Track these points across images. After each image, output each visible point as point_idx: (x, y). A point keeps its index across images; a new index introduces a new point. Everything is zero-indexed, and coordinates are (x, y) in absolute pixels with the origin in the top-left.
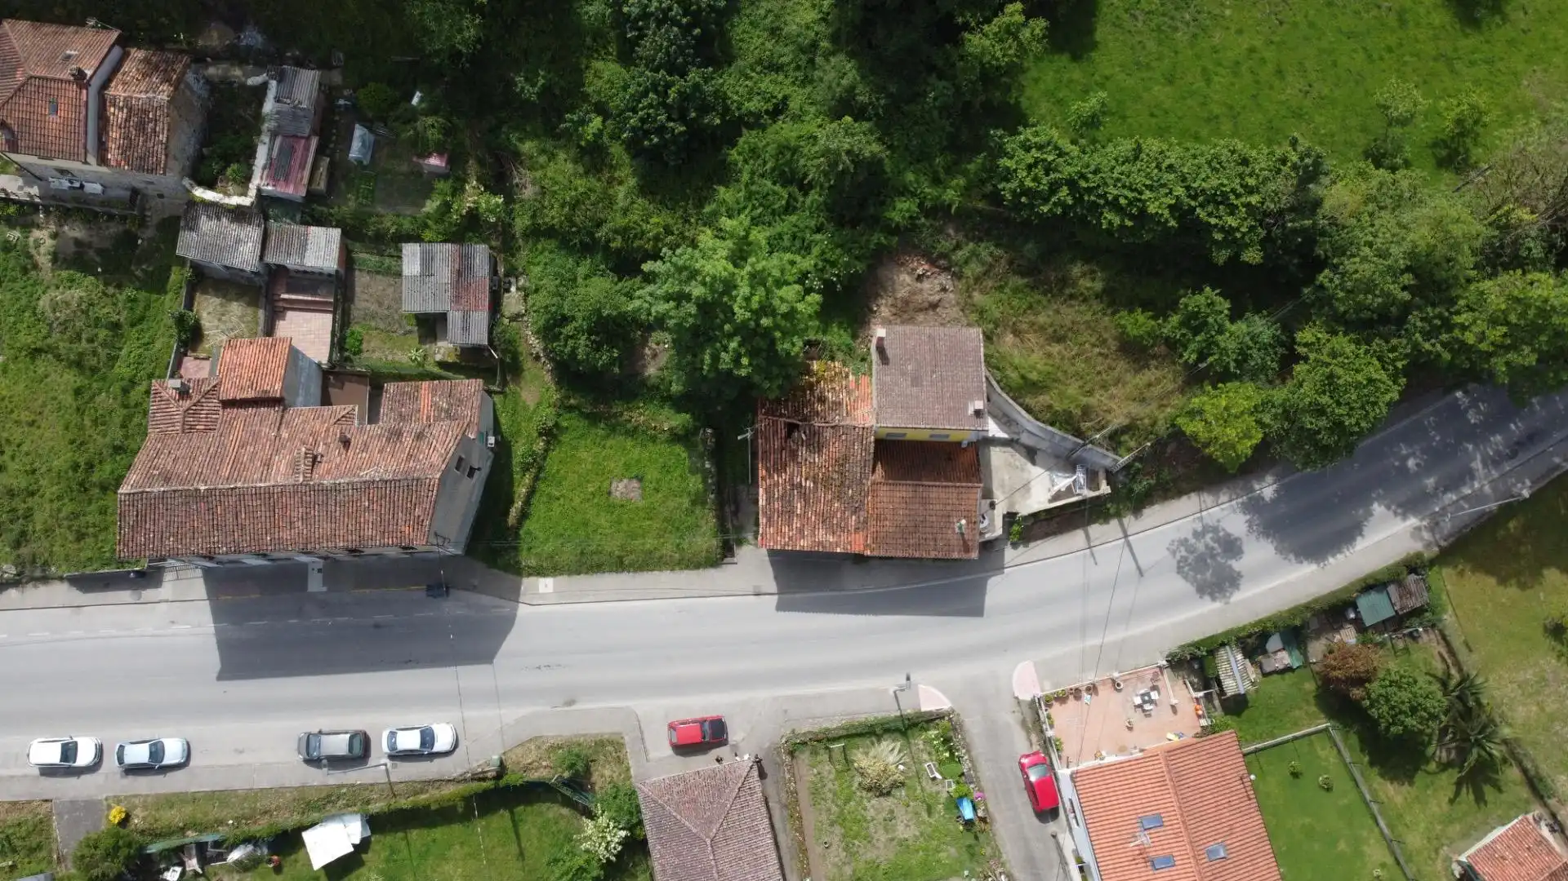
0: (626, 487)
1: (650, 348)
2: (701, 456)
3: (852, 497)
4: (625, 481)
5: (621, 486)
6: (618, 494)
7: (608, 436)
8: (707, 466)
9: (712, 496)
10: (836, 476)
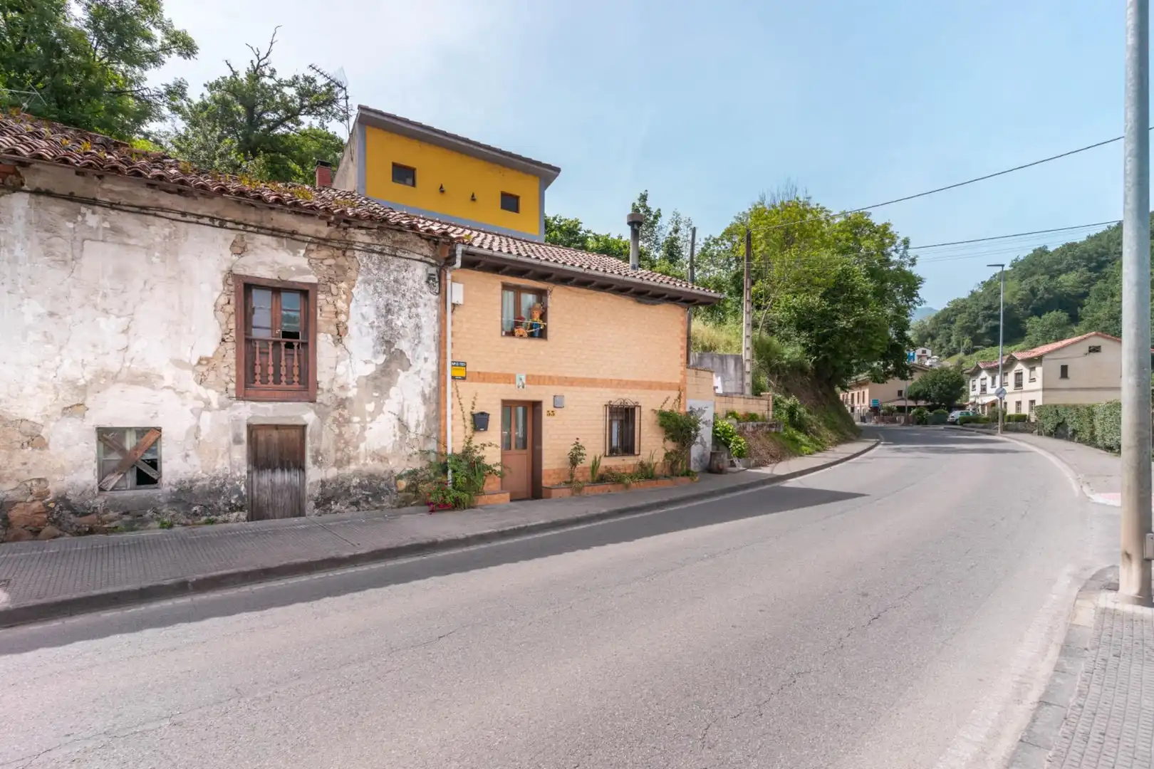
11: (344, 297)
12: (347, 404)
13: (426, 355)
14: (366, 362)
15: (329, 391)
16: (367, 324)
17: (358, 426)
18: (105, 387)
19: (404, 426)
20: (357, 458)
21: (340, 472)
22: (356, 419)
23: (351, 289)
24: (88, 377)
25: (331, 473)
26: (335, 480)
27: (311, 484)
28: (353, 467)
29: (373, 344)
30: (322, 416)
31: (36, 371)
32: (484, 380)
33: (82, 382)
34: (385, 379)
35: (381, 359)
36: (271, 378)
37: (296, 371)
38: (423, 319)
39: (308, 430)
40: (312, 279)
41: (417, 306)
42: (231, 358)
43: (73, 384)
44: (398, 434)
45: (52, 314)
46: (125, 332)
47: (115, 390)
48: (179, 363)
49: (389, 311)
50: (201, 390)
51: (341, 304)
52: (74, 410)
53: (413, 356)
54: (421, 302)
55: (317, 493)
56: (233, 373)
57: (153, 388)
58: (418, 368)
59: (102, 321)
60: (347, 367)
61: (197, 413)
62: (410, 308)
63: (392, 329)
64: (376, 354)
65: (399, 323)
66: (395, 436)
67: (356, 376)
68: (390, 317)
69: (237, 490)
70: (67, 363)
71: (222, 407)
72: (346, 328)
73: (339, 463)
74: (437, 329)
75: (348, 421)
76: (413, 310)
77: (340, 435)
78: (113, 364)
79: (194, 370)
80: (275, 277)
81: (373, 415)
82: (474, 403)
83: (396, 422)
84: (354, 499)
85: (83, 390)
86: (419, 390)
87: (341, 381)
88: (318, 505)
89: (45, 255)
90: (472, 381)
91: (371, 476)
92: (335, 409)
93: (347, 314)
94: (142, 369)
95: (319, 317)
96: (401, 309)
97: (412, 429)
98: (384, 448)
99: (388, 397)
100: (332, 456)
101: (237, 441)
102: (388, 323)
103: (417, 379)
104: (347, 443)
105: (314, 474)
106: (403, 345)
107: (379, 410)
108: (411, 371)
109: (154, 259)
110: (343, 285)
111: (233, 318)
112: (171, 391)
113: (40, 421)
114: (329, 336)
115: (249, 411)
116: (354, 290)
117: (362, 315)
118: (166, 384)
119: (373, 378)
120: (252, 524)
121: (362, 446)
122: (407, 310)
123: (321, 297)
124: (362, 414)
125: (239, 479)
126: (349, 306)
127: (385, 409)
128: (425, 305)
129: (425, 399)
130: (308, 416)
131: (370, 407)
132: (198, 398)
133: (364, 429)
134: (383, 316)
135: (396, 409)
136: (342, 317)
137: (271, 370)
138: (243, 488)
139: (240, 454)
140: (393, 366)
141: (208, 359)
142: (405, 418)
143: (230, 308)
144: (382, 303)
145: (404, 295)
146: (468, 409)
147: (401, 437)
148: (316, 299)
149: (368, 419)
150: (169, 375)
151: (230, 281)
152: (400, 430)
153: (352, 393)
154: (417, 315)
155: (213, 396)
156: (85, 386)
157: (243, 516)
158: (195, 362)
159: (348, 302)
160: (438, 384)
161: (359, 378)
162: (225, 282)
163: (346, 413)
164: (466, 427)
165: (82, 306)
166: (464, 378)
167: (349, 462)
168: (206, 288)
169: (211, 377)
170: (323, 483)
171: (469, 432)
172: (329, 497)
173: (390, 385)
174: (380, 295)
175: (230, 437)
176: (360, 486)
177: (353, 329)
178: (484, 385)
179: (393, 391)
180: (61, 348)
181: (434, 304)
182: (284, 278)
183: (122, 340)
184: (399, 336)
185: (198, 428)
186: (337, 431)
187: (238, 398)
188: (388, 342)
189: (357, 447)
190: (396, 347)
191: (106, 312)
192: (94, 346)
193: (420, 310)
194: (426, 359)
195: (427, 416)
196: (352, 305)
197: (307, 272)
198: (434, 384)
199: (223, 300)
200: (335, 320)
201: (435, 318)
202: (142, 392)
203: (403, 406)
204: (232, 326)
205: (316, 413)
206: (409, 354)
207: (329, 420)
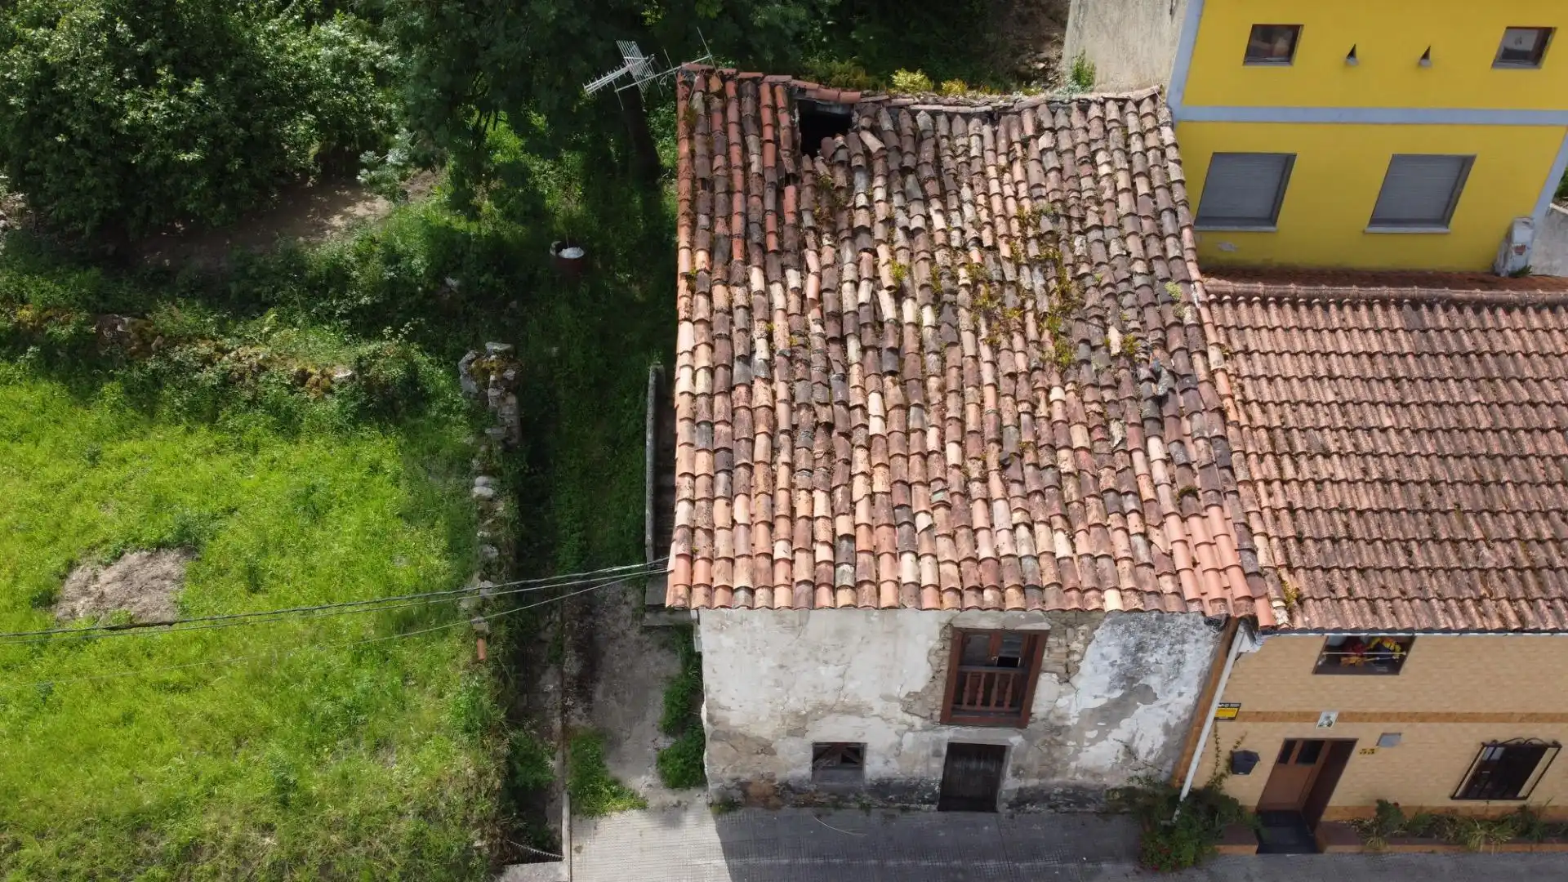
0: (124, 577)
1: (345, 216)
2: (461, 464)
3: (1128, 354)
4: (132, 558)
5: (105, 576)
6: (82, 604)
7: (122, 433)
8: (481, 488)
9: (486, 588)
10: (1032, 280)
11: (1081, 638)
12: (1063, 731)
13: (1183, 689)
14: (1096, 697)
15: (1043, 720)
16: (1106, 663)
17: (1072, 749)
18: (823, 717)
19: (1130, 751)
20: (1064, 773)
21: (1042, 781)
22: (1070, 743)
23: (1093, 630)
24: (808, 709)
25: (1033, 782)
26: (1035, 788)
27: (1007, 791)
28: (1057, 780)
29: (1108, 679)
30: (1029, 739)
31: (768, 705)
32: (1264, 720)
33: (804, 712)
34: (1116, 711)
35: (1118, 694)
36: (979, 702)
37: (1008, 697)
38: (1188, 655)
39: (1013, 750)
40: (1044, 626)
41: (1184, 642)
42: (940, 692)
43: (796, 714)
44: (1121, 757)
45: (781, 667)
46: (842, 676)
47: (831, 718)
48: (887, 698)
49: (1140, 647)
50: (908, 718)
51: (1075, 646)
52: (797, 732)
53: (1163, 691)
54: (1192, 638)
55: (1013, 797)
56: (940, 703)
57: (863, 717)
58: (1165, 702)
59: (822, 669)
60: (1070, 701)
61: (900, 734)
62: (1172, 645)
63: (1140, 665)
64: (1111, 689)
65: (1152, 660)
66: (1117, 758)
67: (1080, 709)
68: (1140, 655)
69: (932, 789)
70: (791, 701)
71: (925, 729)
72: (1078, 668)
73: (1040, 775)
74: (1207, 663)
75: (1062, 744)
76: (1178, 647)
77: (1049, 754)
78: (829, 699)
79: (901, 701)
80: (999, 627)
81: (1093, 742)
82: (1238, 743)
83: (1122, 748)
84: (1053, 803)
85: (804, 719)
86: (1161, 721)
87: (1061, 712)
88: (1011, 806)
89: (778, 623)
90: (1244, 720)
91: (1078, 788)
92: (1046, 734)
93: (1083, 655)
94: (854, 703)
95: (1045, 657)
96: (1158, 645)
97: (1142, 756)
98: (1102, 767)
99: (1119, 727)
100: (1036, 770)
101: (937, 754)
102: (1136, 661)
103: (1162, 711)
104: (1055, 761)
105: (1010, 784)
106: (1154, 681)
107: (1102, 736)
108: (1156, 704)
109: (872, 618)
110: (1084, 627)
111: (946, 662)
112: (878, 719)
113: (770, 739)
114: (1055, 676)
115: (950, 734)
116: (1097, 633)
117: (1102, 655)
118: (875, 713)
119: (1102, 709)
120: (942, 815)
121: (1073, 765)
122: (1167, 647)
123: (1051, 640)
124: (1079, 741)
125: (935, 782)
126: (1086, 645)
127: (1110, 737)
128: (1197, 641)
129: (1167, 729)
130: (1015, 739)
131: (1092, 734)
132: (903, 722)
133: (1080, 751)
134: (1131, 654)
135: (1125, 737)
136: (1076, 657)
137: (980, 696)
138: (937, 788)
139: (937, 765)
140: (1131, 699)
141: (916, 693)
142: (1135, 745)
143: (947, 653)
144: (1132, 641)
145: (1168, 632)
146: (1227, 747)
147: (1124, 761)
148: (1045, 641)
149: (1086, 744)
150: (878, 707)
151: (948, 631)
152: (1125, 754)
153: (1073, 721)
154: (1181, 652)
155: (918, 722)
156: (806, 716)
157: (934, 807)
158: (902, 696)
159: (1087, 642)
160: (1192, 718)
161: (1083, 711)
162: (941, 632)
163: (1059, 738)
164: (1217, 765)
165: (807, 660)
166: (1232, 719)
167: (1053, 776)
168: (921, 638)
169: (917, 707)
170: (1021, 790)
171: (1221, 769)
172: (1022, 799)
173: (1124, 716)
174: (1131, 634)
175: (930, 751)
176: (1064, 794)
177: (1086, 667)
178: (1262, 725)
179: (1124, 722)
180: (788, 690)
181: (1210, 638)
182: (1009, 627)
183: (839, 682)
184: (1148, 672)
185: (901, 744)
186: (1045, 751)
187: (942, 722)
188: (1133, 678)
189: (1068, 764)
190: (1141, 682)
191: (826, 662)
192: (815, 687)
193: (1186, 647)
194: (1180, 694)
195: (1165, 746)
196: (1090, 647)
197: (1040, 620)
198: (1187, 716)
199: (938, 646)
200: (1065, 661)
201: (1208, 654)
202: (854, 720)
203: (1134, 736)
204: (945, 668)
205: (1024, 737)
206: (1157, 689)
207: (1038, 742)
